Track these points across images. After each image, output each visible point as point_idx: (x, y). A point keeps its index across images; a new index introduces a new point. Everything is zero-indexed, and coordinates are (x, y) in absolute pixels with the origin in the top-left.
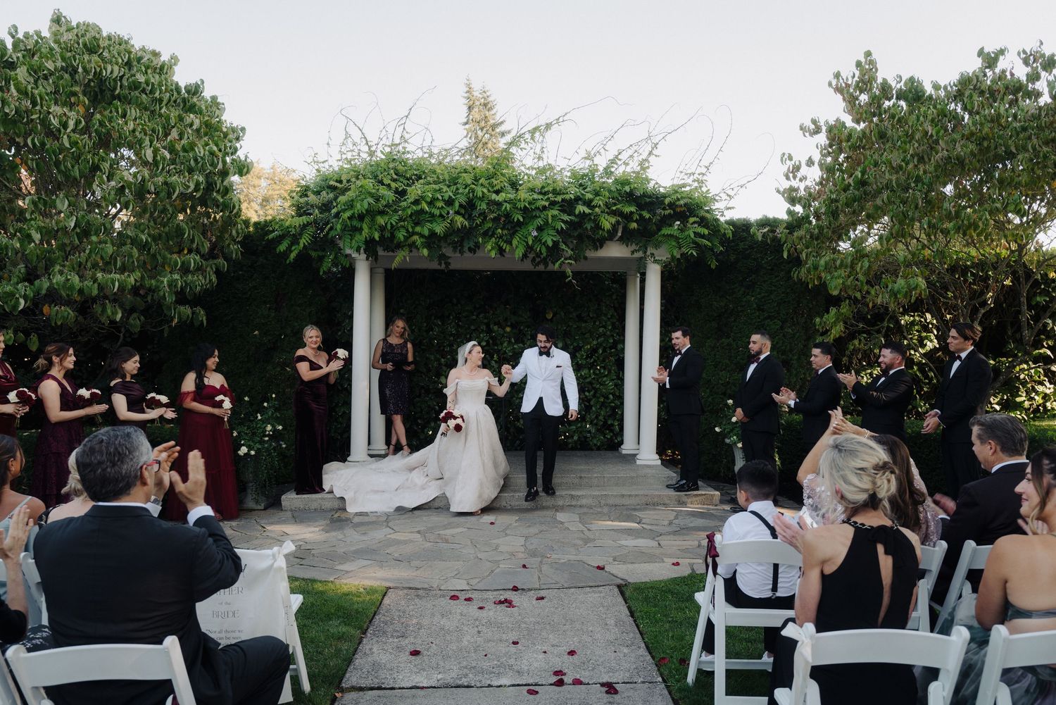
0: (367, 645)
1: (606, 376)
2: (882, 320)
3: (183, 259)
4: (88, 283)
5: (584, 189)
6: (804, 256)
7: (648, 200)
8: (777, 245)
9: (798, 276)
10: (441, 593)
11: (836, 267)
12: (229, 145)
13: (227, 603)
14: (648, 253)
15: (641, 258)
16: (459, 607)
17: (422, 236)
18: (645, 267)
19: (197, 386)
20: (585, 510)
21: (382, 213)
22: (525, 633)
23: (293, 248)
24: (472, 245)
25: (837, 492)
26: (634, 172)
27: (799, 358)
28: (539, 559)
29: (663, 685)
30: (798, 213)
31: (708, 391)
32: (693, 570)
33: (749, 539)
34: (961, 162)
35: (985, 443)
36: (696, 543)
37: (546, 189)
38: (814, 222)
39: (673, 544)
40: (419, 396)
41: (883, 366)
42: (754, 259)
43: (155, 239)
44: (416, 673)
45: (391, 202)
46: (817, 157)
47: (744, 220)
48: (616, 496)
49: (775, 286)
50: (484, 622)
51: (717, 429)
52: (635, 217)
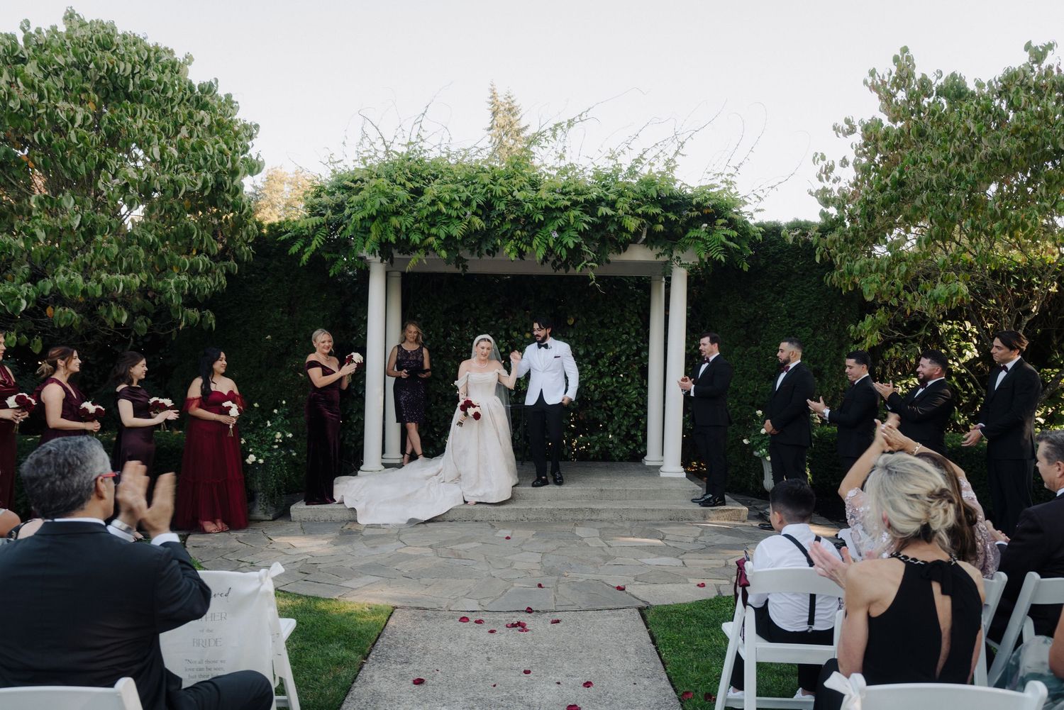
0: (369, 671)
1: (629, 384)
2: (919, 328)
3: (192, 260)
4: (92, 284)
5: (607, 190)
6: (837, 260)
7: (674, 201)
8: (809, 249)
9: (831, 282)
10: (450, 613)
11: (871, 272)
12: (240, 143)
13: (208, 631)
14: (674, 257)
15: (666, 262)
16: (469, 629)
17: (438, 237)
18: (670, 272)
19: (203, 392)
20: (606, 524)
21: (397, 213)
22: (538, 660)
23: (306, 250)
24: (490, 247)
25: (884, 520)
26: (659, 172)
27: (831, 367)
28: (556, 578)
30: (832, 215)
31: (736, 401)
32: (719, 592)
33: (782, 567)
34: (1006, 159)
35: (1053, 463)
36: (723, 562)
37: (567, 190)
38: (848, 224)
39: (698, 562)
40: (436, 404)
41: (921, 376)
42: (784, 264)
43: (162, 240)
45: (406, 202)
46: (851, 157)
47: (774, 223)
48: (639, 510)
49: (807, 292)
50: (494, 647)
51: (745, 441)
52: (661, 219)
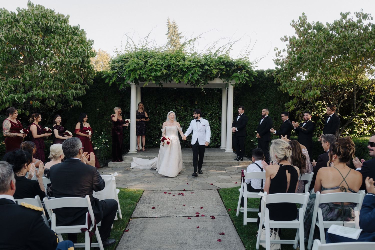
0: (138, 206)
1: (215, 123)
2: (308, 104)
3: (75, 85)
4: (45, 94)
5: (207, 60)
6: (281, 82)
7: (229, 64)
8: (272, 79)
9: (279, 89)
10: (161, 191)
11: (291, 87)
12: (89, 47)
14: (229, 82)
15: (227, 83)
16: (167, 195)
17: (153, 77)
18: (228, 87)
19: (81, 127)
20: (208, 167)
21: (140, 69)
22: (187, 202)
23: (111, 81)
24: (170, 79)
25: (275, 156)
26: (224, 55)
28: (192, 182)
29: (229, 216)
30: (279, 68)
31: (249, 128)
33: (254, 171)
35: (325, 142)
37: (194, 61)
38: (284, 71)
39: (236, 177)
42: (265, 84)
43: (66, 78)
44: (154, 213)
45: (143, 65)
46: (286, 49)
47: (262, 70)
48: (218, 162)
49: (272, 93)
50: (175, 199)
51: (252, 140)
52: (225, 70)
